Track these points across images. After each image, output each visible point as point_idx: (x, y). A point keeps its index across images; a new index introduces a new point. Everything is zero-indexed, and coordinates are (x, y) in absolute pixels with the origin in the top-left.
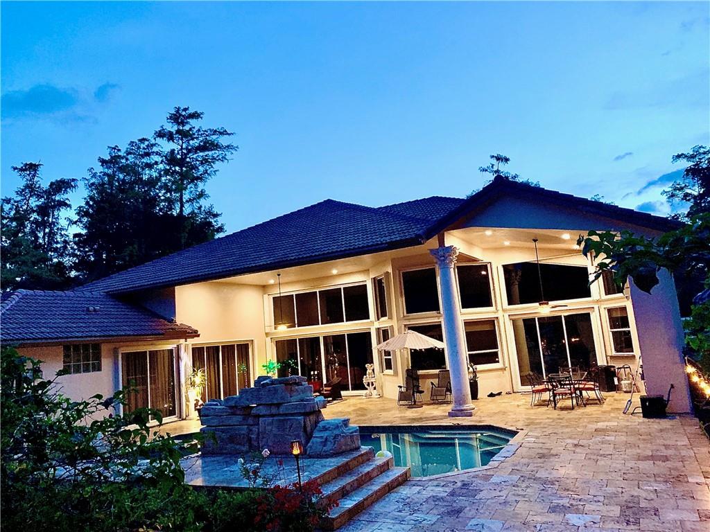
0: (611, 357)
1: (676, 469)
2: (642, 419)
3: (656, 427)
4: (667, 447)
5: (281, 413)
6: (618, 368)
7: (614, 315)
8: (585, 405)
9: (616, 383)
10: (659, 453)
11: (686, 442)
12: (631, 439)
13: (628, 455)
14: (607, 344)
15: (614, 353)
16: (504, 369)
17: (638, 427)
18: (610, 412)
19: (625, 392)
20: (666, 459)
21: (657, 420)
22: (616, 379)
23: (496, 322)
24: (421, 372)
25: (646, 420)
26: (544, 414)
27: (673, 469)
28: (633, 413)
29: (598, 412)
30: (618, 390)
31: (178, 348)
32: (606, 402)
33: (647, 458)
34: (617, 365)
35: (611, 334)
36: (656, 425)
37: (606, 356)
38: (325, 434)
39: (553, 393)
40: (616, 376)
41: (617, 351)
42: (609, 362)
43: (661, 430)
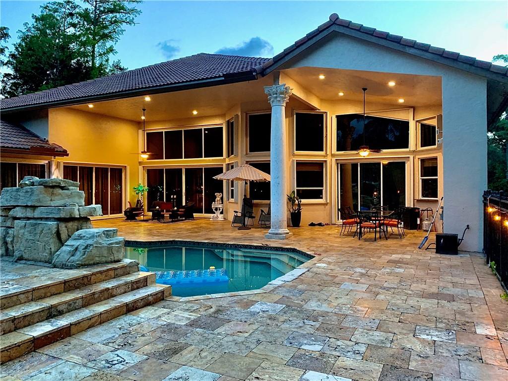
0: (419, 201)
1: (462, 313)
2: (434, 255)
3: (446, 263)
4: (454, 284)
5: (35, 217)
6: (422, 210)
7: (426, 165)
8: (387, 239)
9: (418, 222)
10: (445, 292)
11: (474, 281)
12: (420, 273)
13: (412, 291)
14: (416, 189)
15: (421, 198)
16: (326, 204)
17: (430, 261)
18: (407, 246)
19: (425, 231)
20: (452, 299)
21: (448, 256)
22: (418, 220)
23: (324, 164)
24: (255, 201)
25: (438, 255)
26: (348, 242)
27: (459, 313)
28: (427, 248)
29: (396, 245)
30: (419, 229)
31: (50, 164)
32: (406, 238)
33: (431, 296)
34: (422, 207)
35: (421, 181)
36: (447, 260)
37: (414, 200)
38: (76, 243)
39: (360, 226)
40: (419, 217)
41: (423, 196)
42: (416, 204)
43: (451, 267)
